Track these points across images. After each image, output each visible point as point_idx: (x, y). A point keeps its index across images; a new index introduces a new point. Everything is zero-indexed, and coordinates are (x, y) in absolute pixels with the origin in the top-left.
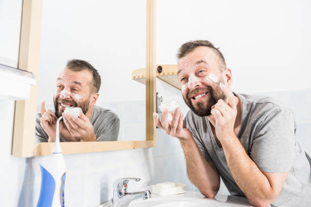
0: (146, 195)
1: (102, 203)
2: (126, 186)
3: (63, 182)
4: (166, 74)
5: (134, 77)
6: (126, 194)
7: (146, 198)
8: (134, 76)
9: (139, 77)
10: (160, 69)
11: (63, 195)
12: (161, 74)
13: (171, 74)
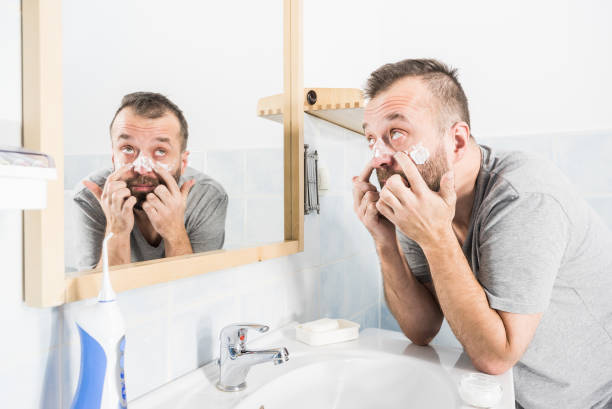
0: (279, 356)
1: (201, 366)
2: (242, 338)
3: (121, 354)
4: (324, 108)
5: (262, 112)
6: (243, 352)
7: (280, 362)
8: (261, 109)
9: (270, 111)
10: (312, 97)
11: (122, 376)
12: (315, 106)
13: (333, 107)
